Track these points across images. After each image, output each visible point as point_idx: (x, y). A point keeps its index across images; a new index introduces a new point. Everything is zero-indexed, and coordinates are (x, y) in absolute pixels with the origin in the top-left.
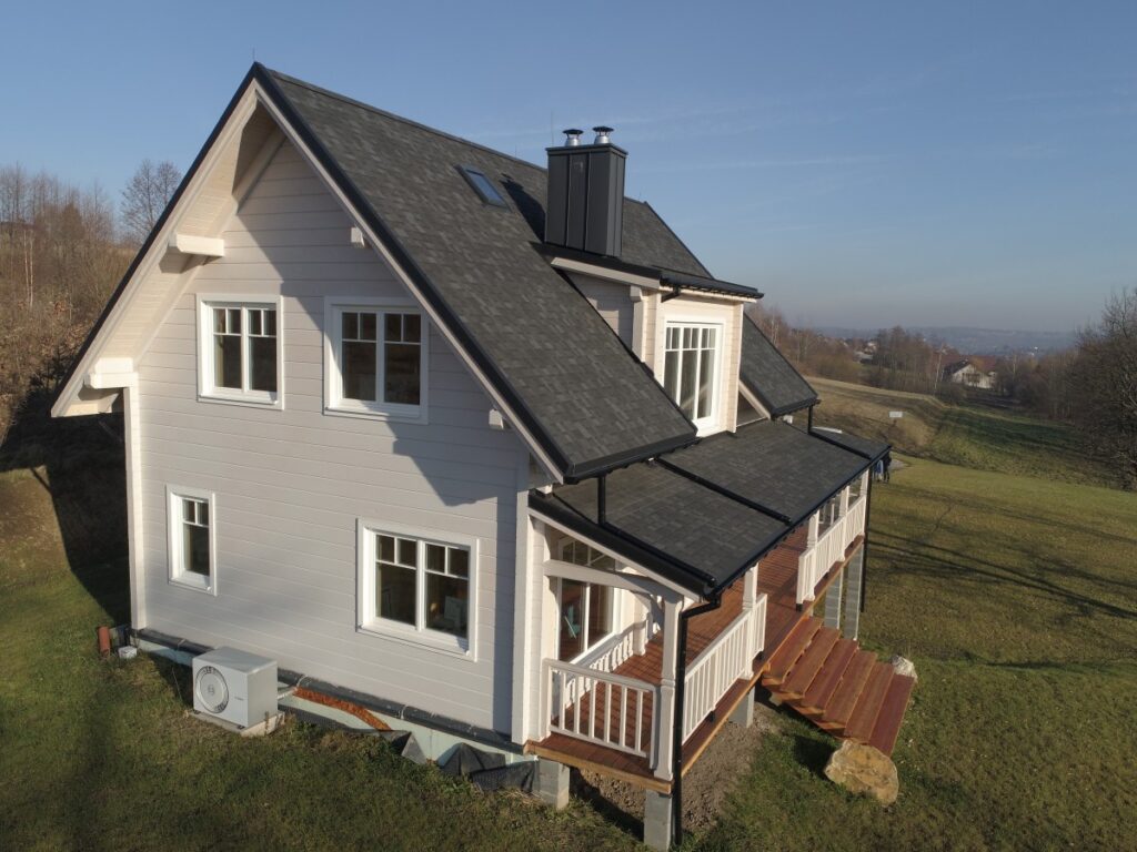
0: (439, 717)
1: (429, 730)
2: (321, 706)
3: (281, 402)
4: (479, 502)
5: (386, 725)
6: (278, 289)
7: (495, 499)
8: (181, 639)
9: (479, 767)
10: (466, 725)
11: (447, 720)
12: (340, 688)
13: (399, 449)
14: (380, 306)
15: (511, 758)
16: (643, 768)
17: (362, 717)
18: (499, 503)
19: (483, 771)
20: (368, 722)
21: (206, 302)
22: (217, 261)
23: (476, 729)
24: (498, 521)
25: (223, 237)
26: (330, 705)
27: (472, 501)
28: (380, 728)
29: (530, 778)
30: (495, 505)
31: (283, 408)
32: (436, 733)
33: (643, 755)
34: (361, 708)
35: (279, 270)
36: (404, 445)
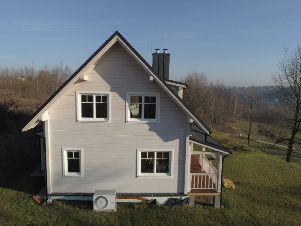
0: (162, 193)
1: (160, 197)
2: (125, 199)
3: (110, 121)
4: (174, 140)
5: (147, 199)
6: (110, 90)
7: (178, 139)
8: (68, 193)
9: (175, 202)
10: (171, 193)
11: (165, 194)
12: (131, 193)
13: (150, 130)
14: (144, 94)
15: (183, 198)
16: (214, 191)
17: (139, 199)
18: (179, 140)
19: (176, 203)
20: (141, 200)
21: (79, 94)
22: (84, 82)
23: (173, 194)
24: (179, 144)
25: (88, 75)
26: (128, 198)
27: (172, 140)
28: (145, 200)
29: (188, 201)
30: (178, 141)
31: (111, 122)
32: (162, 197)
33: (214, 189)
34: (139, 197)
35: (109, 85)
36: (152, 128)
